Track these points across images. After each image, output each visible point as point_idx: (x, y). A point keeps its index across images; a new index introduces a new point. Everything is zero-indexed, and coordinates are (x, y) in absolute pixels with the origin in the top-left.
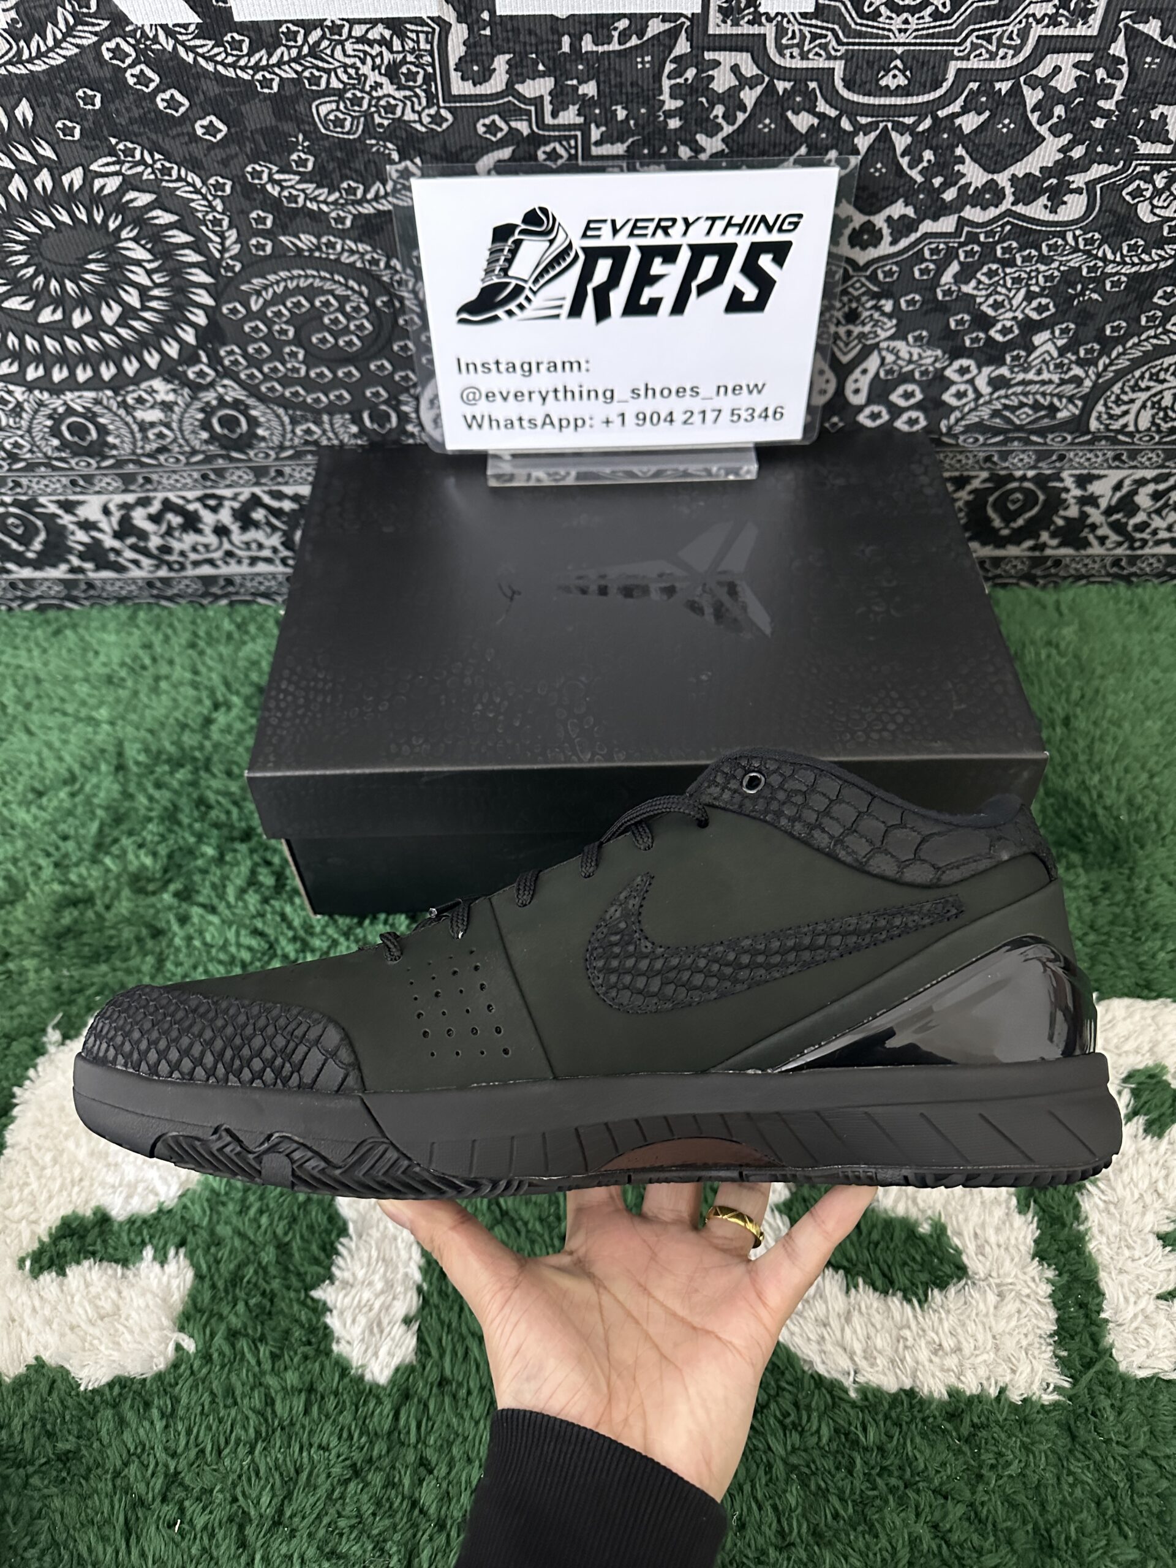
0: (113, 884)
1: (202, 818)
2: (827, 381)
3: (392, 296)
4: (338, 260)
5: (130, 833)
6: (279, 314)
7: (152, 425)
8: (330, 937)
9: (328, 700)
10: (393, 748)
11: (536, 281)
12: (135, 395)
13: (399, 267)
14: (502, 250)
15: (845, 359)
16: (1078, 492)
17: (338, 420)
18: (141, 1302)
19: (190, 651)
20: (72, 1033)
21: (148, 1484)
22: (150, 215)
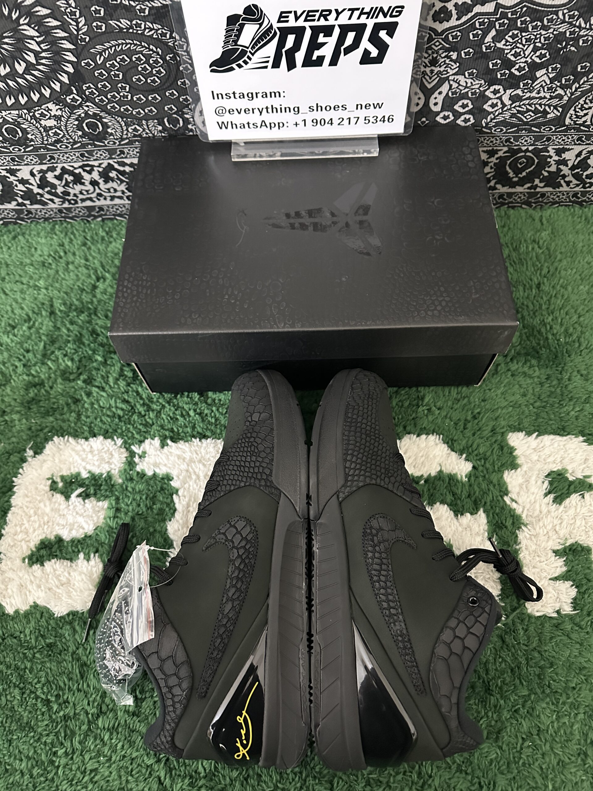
0: (53, 375)
1: (95, 341)
2: (419, 99)
3: (176, 54)
4: (142, 34)
5: (60, 349)
6: (113, 65)
7: (51, 128)
8: (161, 404)
9: (149, 292)
10: (183, 320)
11: (253, 48)
12: (40, 112)
13: (178, 37)
14: (233, 30)
15: (429, 86)
16: (557, 158)
17: (151, 123)
18: (80, 578)
19: (83, 248)
20: (39, 451)
21: (87, 657)
22: (35, 10)
